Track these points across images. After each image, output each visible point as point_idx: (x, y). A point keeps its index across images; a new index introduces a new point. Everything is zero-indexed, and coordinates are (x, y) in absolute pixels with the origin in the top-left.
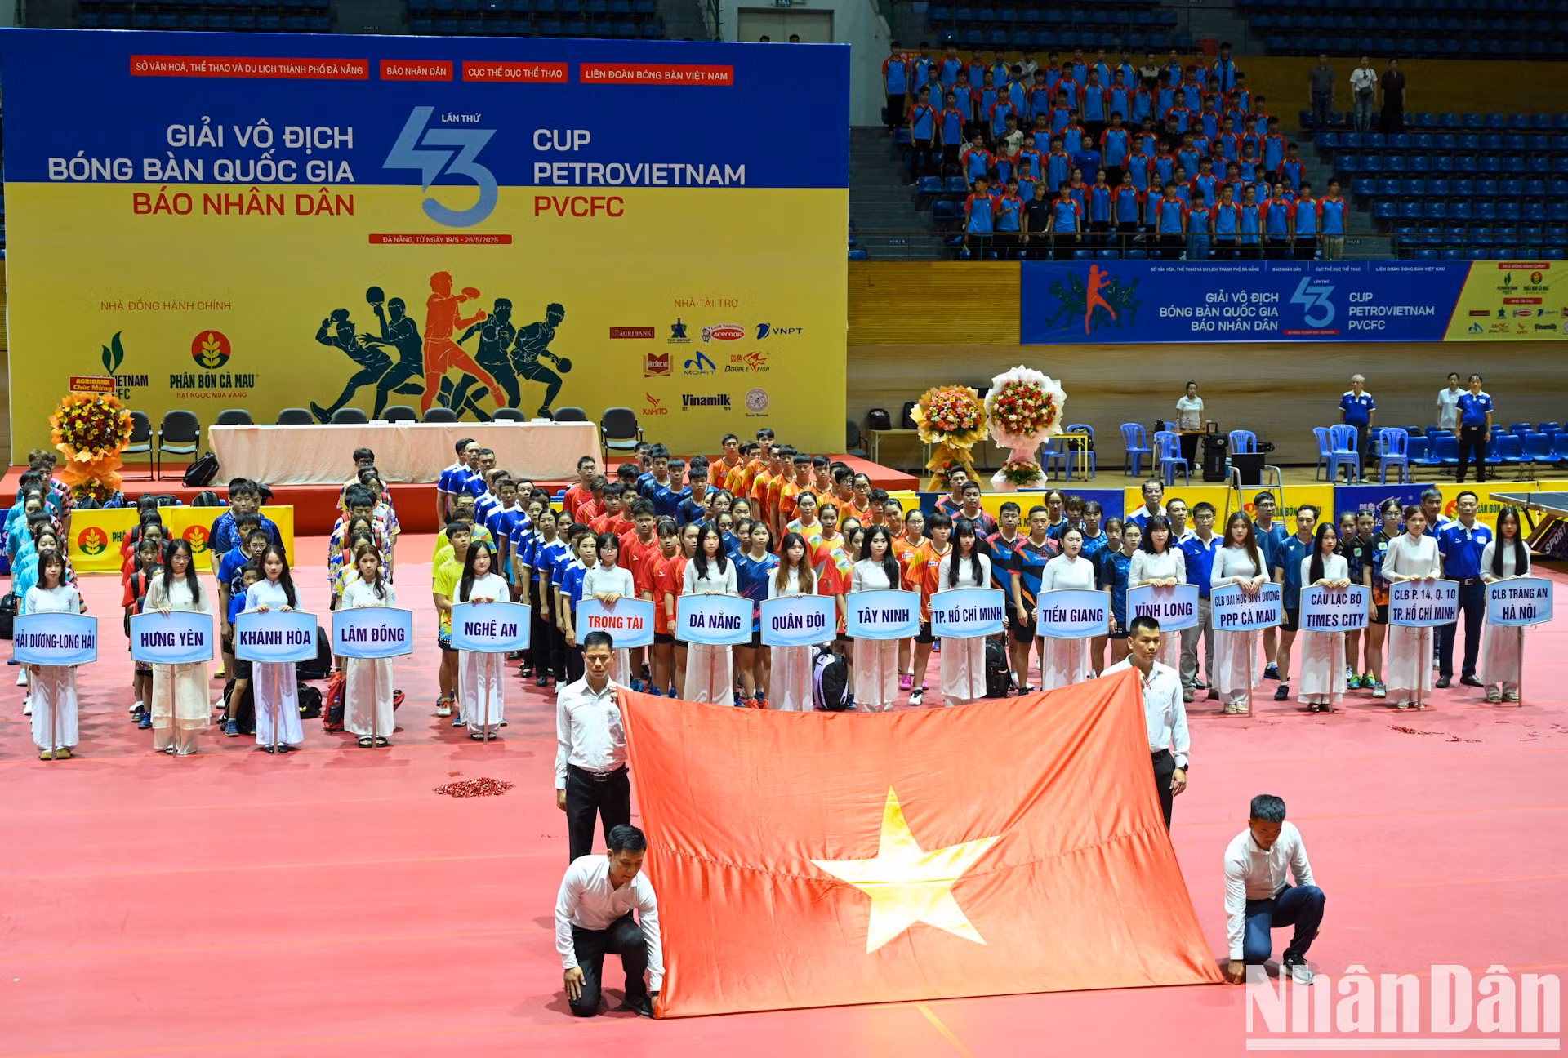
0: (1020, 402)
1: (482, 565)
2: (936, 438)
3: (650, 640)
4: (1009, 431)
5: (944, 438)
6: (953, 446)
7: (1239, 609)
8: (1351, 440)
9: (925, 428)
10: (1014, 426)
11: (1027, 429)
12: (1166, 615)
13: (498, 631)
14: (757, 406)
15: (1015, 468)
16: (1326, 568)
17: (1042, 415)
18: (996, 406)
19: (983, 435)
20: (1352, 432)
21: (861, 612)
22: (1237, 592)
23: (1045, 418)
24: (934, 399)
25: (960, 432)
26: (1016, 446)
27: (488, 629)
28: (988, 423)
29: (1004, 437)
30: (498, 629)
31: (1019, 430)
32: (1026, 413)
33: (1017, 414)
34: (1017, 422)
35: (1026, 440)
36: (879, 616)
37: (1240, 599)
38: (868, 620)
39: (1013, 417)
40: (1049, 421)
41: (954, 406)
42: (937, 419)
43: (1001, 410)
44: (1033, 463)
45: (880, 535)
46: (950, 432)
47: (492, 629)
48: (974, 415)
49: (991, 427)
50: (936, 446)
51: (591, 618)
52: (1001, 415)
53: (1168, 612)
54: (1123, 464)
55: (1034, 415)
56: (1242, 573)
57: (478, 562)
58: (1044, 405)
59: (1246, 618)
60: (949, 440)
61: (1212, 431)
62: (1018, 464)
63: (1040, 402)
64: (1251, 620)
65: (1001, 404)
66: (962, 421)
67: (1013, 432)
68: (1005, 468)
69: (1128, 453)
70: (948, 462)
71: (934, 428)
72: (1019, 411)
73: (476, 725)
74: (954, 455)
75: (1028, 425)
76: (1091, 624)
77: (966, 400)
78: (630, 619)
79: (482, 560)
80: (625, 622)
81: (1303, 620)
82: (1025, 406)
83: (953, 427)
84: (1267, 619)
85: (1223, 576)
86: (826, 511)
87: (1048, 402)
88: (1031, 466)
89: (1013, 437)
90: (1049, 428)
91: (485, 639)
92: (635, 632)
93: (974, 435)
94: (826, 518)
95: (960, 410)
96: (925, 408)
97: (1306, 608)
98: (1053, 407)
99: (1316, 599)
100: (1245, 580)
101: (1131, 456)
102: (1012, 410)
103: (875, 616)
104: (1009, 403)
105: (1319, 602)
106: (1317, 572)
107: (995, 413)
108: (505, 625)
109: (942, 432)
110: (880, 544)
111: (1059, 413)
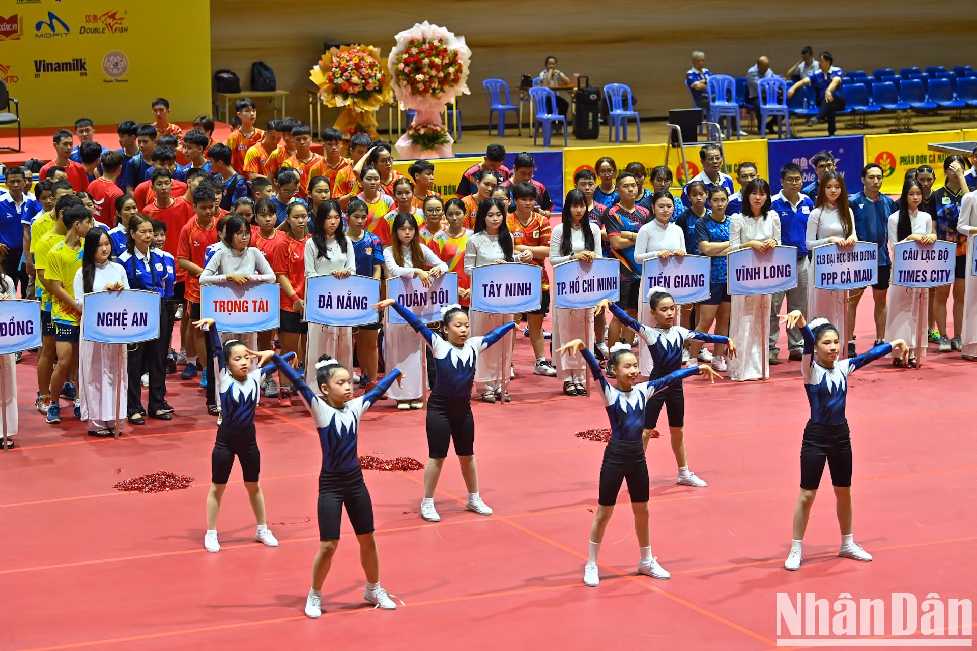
0: (426, 61)
1: (104, 252)
2: (339, 102)
3: (275, 324)
4: (415, 92)
5: (348, 102)
6: (358, 110)
7: (838, 268)
8: (729, 91)
9: (327, 91)
10: (421, 87)
11: (434, 90)
12: (766, 277)
13: (129, 321)
14: (115, 71)
15: (422, 131)
16: (912, 223)
17: (449, 74)
18: (401, 66)
19: (388, 97)
20: (730, 82)
21: (485, 286)
22: (834, 251)
23: (452, 77)
24: (335, 59)
25: (365, 95)
26: (422, 108)
27: (119, 319)
28: (392, 84)
29: (410, 98)
30: (129, 319)
31: (426, 91)
32: (433, 73)
33: (423, 73)
34: (424, 82)
35: (432, 101)
36: (503, 290)
37: (840, 259)
38: (492, 293)
39: (420, 77)
40: (456, 80)
41: (358, 67)
42: (340, 81)
43: (407, 70)
44: (441, 127)
45: (494, 209)
46: (354, 95)
47: (124, 319)
48: (379, 76)
49: (397, 89)
50: (338, 110)
51: (216, 302)
52: (407, 75)
53: (768, 274)
54: (487, 123)
55: (442, 74)
56: (835, 234)
57: (100, 250)
58: (451, 64)
59: (845, 277)
60: (354, 103)
61: (583, 85)
62: (424, 127)
63: (447, 61)
64: (849, 279)
65: (406, 63)
66: (367, 83)
67: (420, 93)
68: (411, 132)
69: (492, 111)
70: (353, 127)
71: (336, 90)
72: (426, 70)
73: (100, 422)
74: (359, 120)
75: (436, 85)
76: (693, 289)
77: (369, 60)
78: (255, 302)
79: (104, 248)
80: (251, 306)
81: (894, 276)
82: (432, 65)
83: (357, 89)
84: (864, 279)
85: (817, 239)
86: (400, 186)
87: (454, 59)
88: (439, 129)
89: (419, 98)
90: (456, 88)
91: (116, 329)
92: (261, 316)
93: (380, 97)
94: (400, 193)
95: (365, 71)
96: (325, 69)
97: (898, 265)
98: (460, 64)
99: (907, 255)
100: (840, 239)
101: (495, 114)
102: (418, 70)
103: (499, 289)
104: (415, 62)
105: (910, 258)
106: (904, 229)
107: (399, 73)
108: (136, 314)
109: (345, 96)
110: (495, 217)
111: (466, 71)
